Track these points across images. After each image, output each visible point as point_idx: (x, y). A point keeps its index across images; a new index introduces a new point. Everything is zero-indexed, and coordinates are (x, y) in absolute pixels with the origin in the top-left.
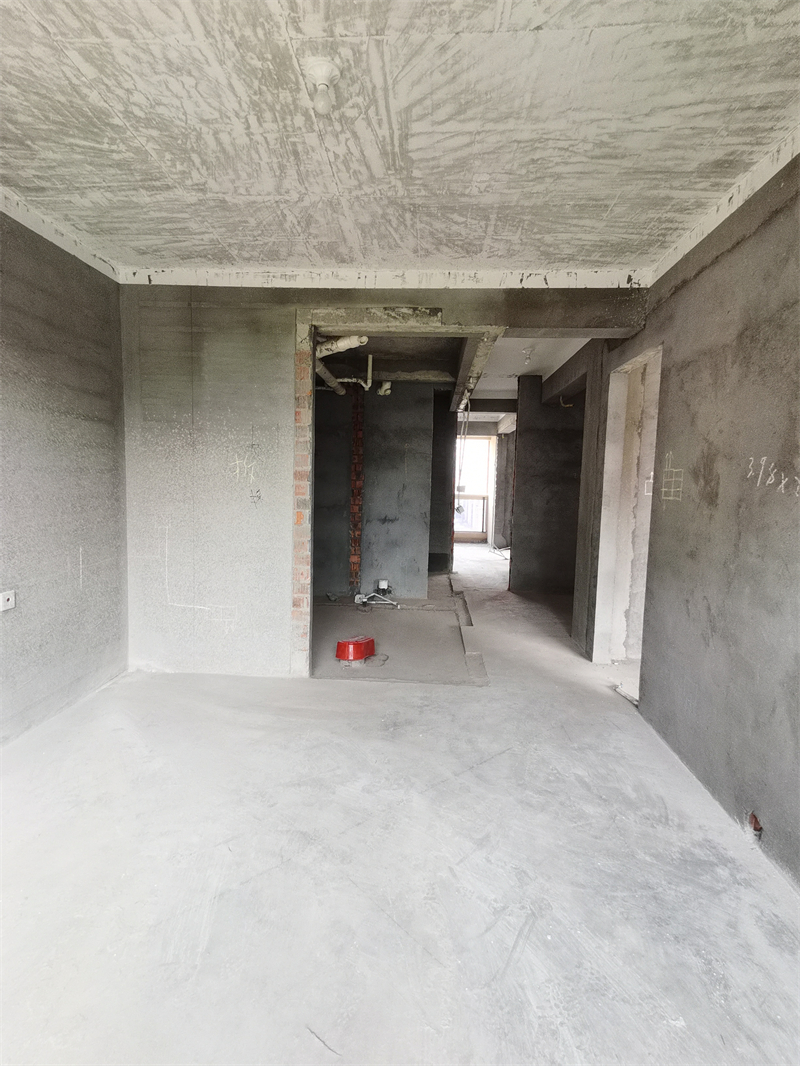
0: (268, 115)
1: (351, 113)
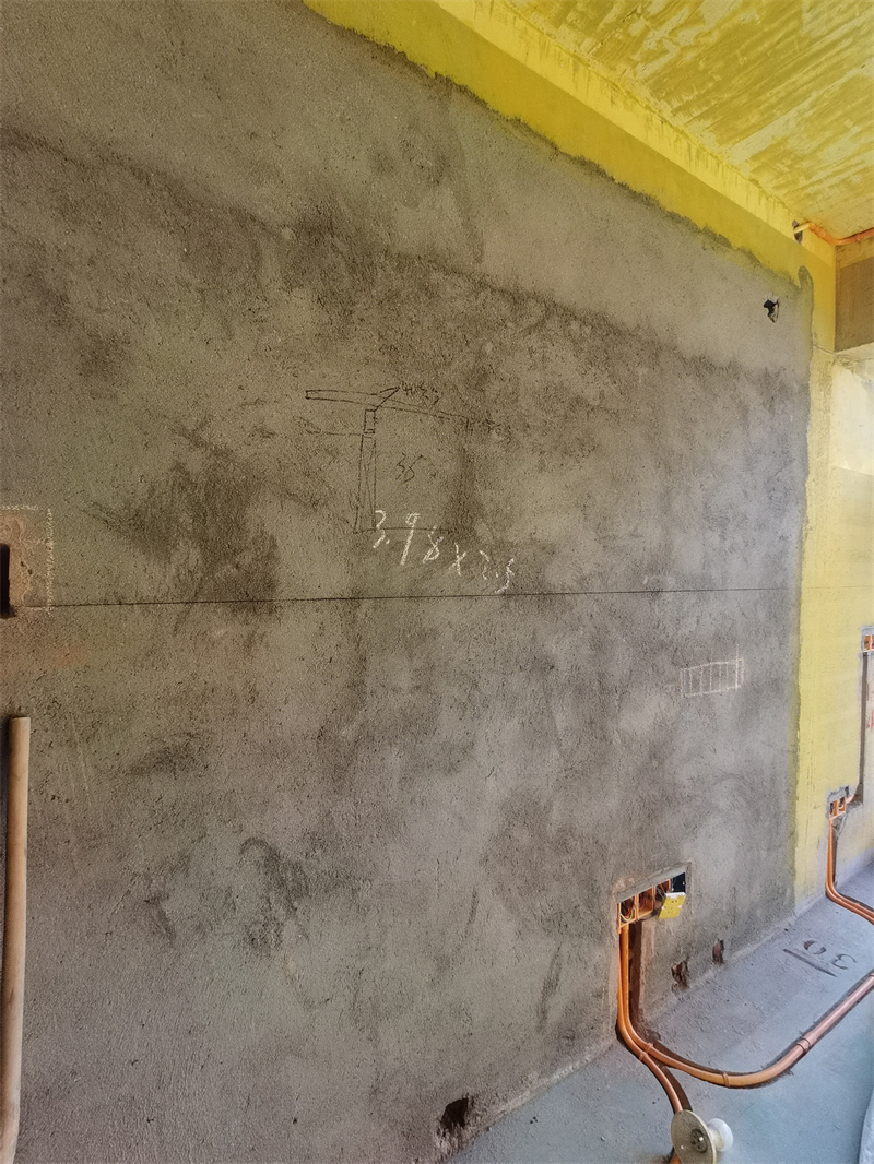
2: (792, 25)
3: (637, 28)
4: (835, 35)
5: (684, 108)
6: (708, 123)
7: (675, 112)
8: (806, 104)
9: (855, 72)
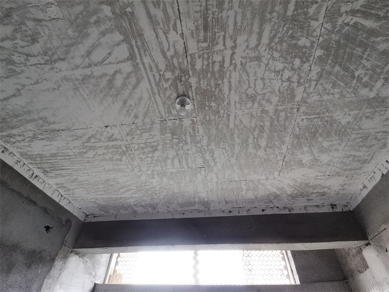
0: (217, 68)
1: (169, 75)
2: (57, 161)
3: (13, 140)
4: (69, 168)
5: (32, 164)
6: (40, 170)
7: (29, 163)
8: (66, 178)
9: (76, 177)
